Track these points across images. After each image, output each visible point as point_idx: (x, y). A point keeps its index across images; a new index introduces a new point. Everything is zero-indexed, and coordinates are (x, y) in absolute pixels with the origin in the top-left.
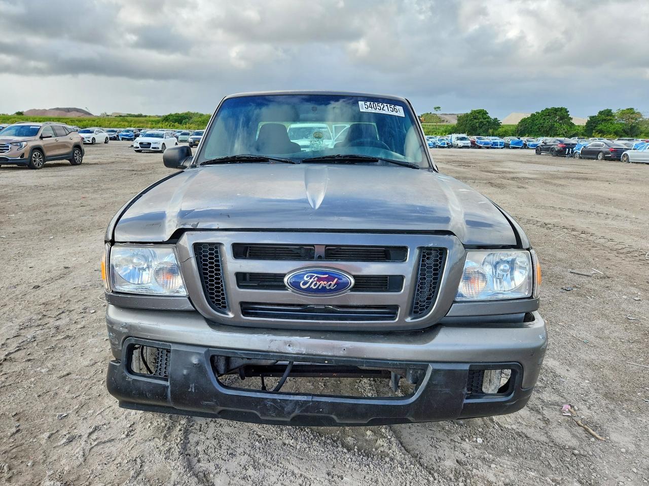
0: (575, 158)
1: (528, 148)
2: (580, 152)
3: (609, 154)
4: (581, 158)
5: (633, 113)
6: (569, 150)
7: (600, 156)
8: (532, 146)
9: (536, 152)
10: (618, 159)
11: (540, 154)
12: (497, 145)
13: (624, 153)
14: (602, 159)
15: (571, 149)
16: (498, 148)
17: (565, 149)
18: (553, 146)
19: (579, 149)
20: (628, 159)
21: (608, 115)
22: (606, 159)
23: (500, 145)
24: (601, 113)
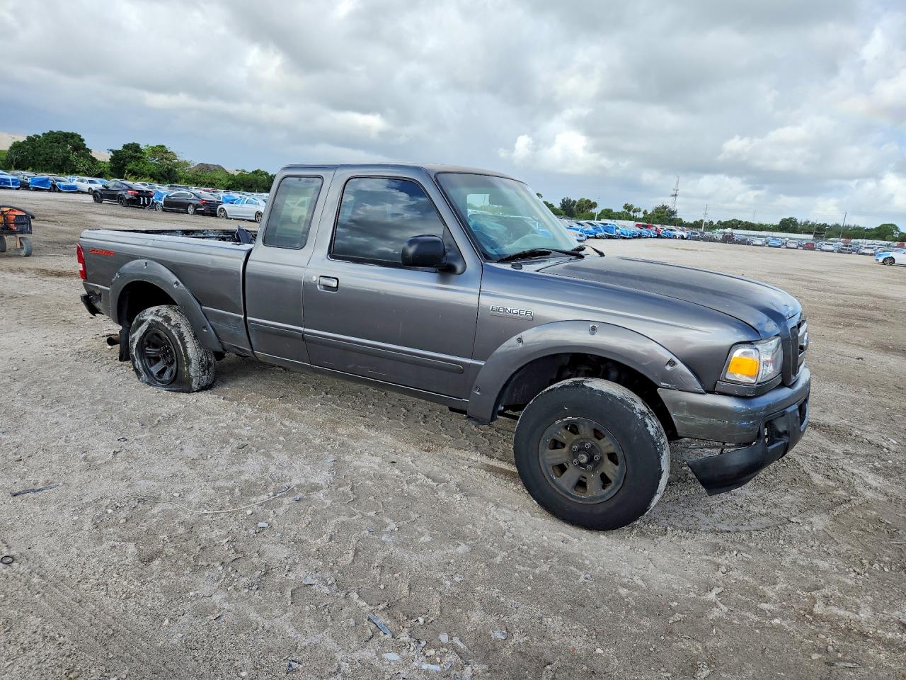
0: (156, 210)
1: (60, 191)
2: (162, 202)
3: (201, 207)
4: (164, 210)
5: (166, 152)
6: (144, 199)
7: (191, 209)
8: (64, 188)
9: (95, 200)
10: (214, 214)
11: (101, 203)
12: (9, 184)
13: (220, 207)
14: (194, 214)
15: (146, 198)
16: (10, 188)
17: (138, 197)
18: (119, 193)
19: (160, 199)
20: (226, 214)
21: (136, 151)
22: (197, 213)
23: (13, 184)
24: (125, 147)
